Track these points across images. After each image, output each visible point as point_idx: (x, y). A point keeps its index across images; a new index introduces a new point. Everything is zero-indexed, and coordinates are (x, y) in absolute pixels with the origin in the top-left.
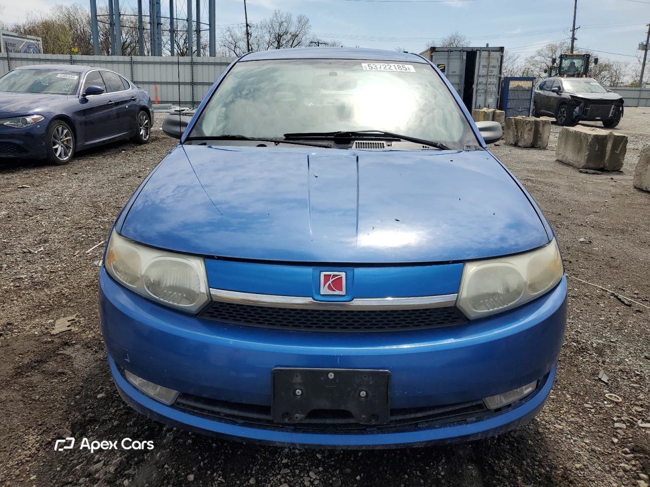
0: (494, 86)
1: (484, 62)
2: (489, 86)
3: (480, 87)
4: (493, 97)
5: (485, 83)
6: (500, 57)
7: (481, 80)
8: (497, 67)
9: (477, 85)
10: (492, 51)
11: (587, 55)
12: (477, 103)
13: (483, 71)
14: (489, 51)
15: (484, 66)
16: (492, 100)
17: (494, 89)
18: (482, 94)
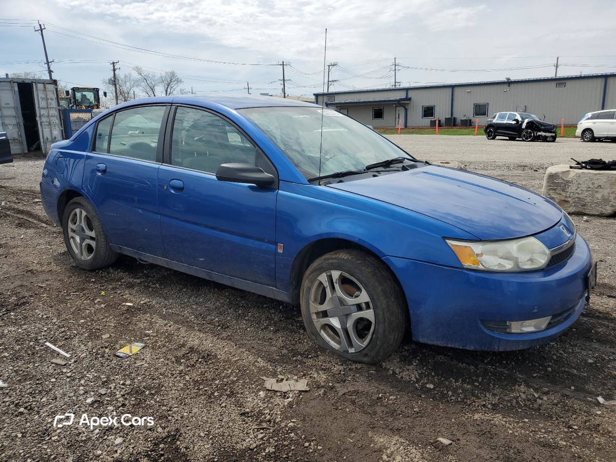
0: (55, 118)
1: (41, 95)
2: (51, 118)
3: (44, 119)
4: (58, 129)
5: (47, 115)
6: (55, 89)
7: (43, 112)
8: (54, 99)
9: (40, 117)
10: (47, 83)
11: (96, 89)
12: (44, 135)
13: (43, 104)
14: (44, 83)
15: (43, 99)
16: (57, 132)
17: (56, 121)
18: (47, 127)
